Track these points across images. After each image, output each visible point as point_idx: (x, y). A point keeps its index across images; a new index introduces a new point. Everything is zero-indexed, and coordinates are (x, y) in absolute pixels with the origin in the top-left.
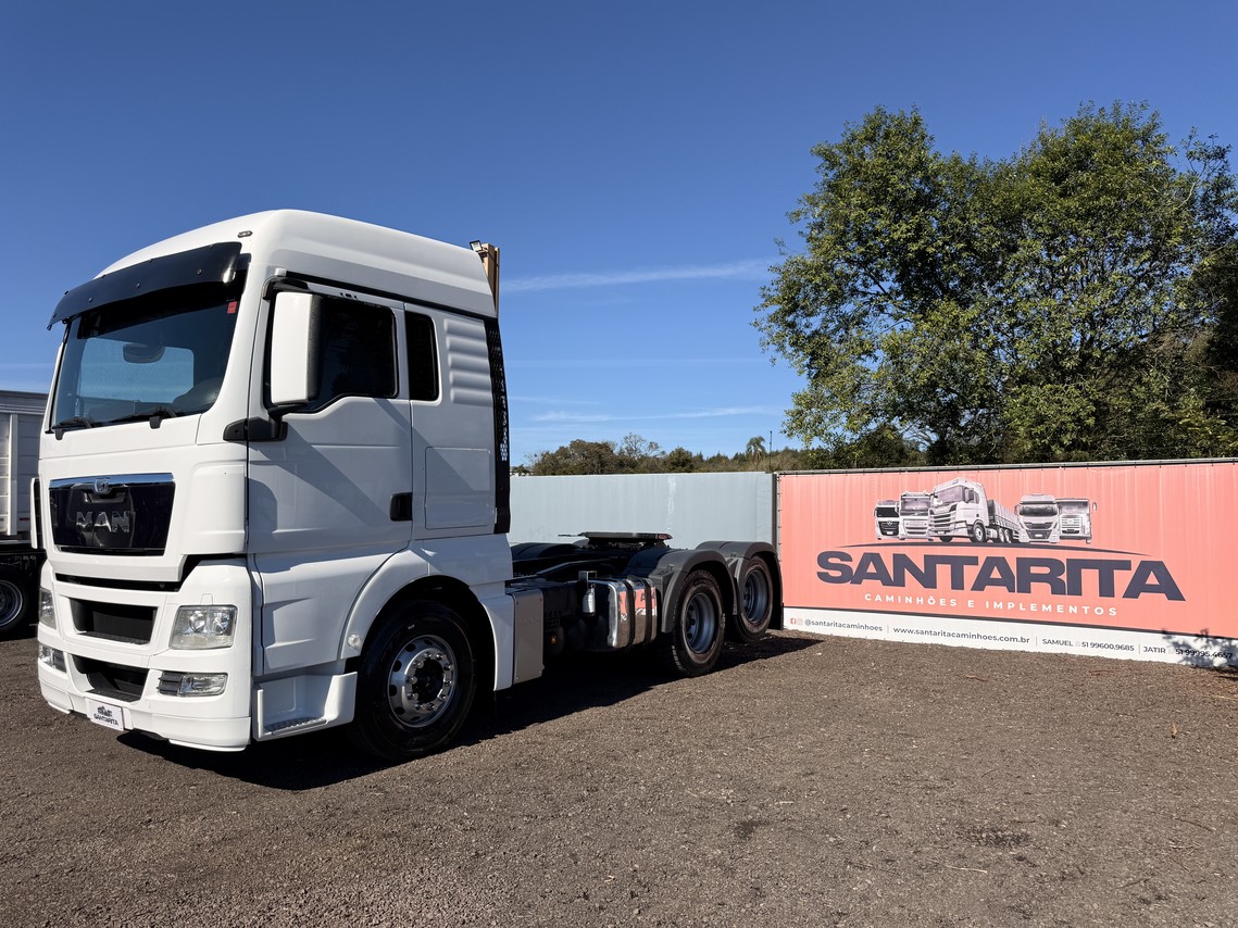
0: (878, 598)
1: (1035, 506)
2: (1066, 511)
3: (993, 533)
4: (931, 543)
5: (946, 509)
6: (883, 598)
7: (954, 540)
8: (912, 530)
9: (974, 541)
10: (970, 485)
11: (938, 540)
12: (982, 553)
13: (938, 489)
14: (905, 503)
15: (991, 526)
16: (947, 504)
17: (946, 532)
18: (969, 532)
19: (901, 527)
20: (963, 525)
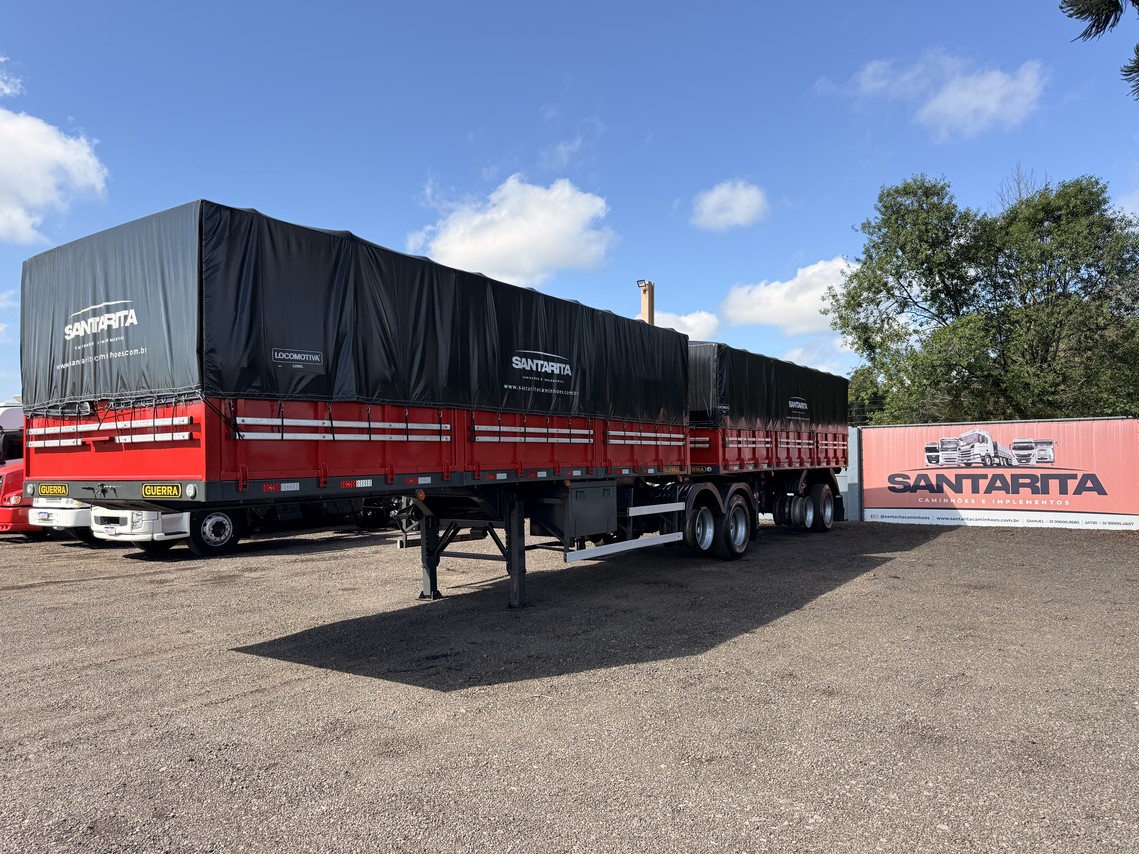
2: (1039, 447)
8: (948, 460)
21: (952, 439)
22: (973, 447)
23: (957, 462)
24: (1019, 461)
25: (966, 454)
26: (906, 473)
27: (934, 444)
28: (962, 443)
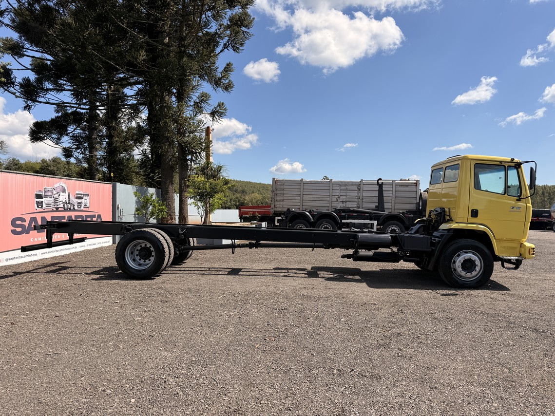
0: (36, 239)
1: (79, 195)
2: (85, 197)
3: (69, 206)
4: (53, 211)
5: (57, 195)
6: (38, 239)
7: (60, 209)
8: (48, 205)
9: (65, 210)
10: (64, 185)
11: (55, 209)
12: (67, 214)
13: (55, 186)
14: (45, 192)
15: (69, 203)
16: (58, 193)
17: (58, 205)
18: (64, 206)
19: (44, 203)
20: (62, 202)
21: (49, 188)
22: (59, 195)
23: (52, 207)
24: (78, 206)
25: (56, 200)
26: (23, 216)
27: (40, 191)
28: (55, 192)
